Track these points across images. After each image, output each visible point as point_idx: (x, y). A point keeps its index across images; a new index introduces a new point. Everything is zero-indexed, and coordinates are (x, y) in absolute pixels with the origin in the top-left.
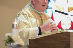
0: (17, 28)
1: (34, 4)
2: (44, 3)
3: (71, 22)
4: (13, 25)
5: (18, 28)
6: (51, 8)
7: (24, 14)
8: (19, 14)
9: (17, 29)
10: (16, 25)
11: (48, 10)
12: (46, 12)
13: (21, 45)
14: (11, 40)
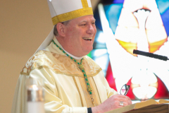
0: (39, 101)
1: (63, 38)
2: (87, 32)
3: (156, 80)
4: (29, 92)
5: (42, 99)
6: (106, 48)
8: (30, 69)
9: (40, 104)
11: (97, 53)
12: (93, 58)
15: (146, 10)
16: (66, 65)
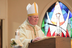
0: (18, 35)
4: (16, 33)
7: (22, 28)
10: (18, 33)
13: (21, 46)
14: (14, 43)
15: (59, 14)
16: (29, 27)
